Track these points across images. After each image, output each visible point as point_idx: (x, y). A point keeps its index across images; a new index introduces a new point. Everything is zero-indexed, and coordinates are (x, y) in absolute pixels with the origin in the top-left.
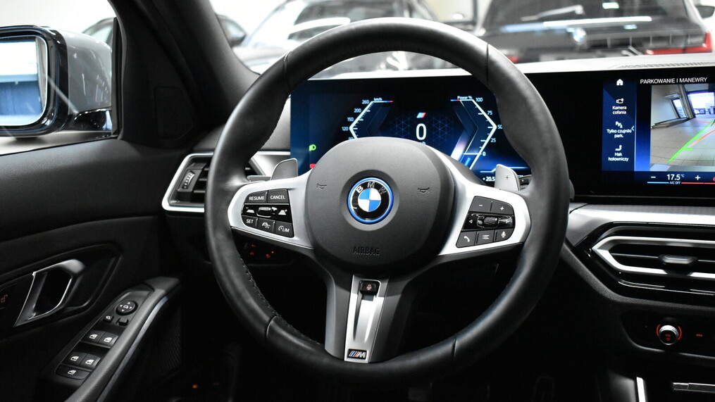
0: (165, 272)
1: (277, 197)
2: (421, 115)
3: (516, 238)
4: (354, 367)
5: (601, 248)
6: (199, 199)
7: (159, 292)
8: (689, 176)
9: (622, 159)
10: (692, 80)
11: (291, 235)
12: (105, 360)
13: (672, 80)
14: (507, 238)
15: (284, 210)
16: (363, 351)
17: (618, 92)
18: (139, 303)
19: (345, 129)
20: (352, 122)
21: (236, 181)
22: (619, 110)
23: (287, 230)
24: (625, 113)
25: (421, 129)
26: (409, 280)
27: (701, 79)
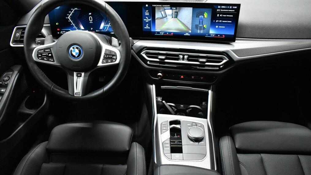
0: (17, 64)
1: (47, 50)
2: (90, 14)
3: (117, 62)
4: (77, 97)
5: (143, 54)
6: (21, 42)
7: (16, 72)
8: (165, 33)
9: (148, 28)
10: (166, 6)
11: (54, 61)
12: (4, 97)
13: (161, 6)
14: (115, 62)
15: (50, 54)
16: (79, 93)
17: (146, 9)
18: (10, 77)
19: (67, 18)
20: (69, 16)
21: (34, 46)
22: (147, 14)
23: (52, 60)
24: (148, 14)
25: (91, 18)
26: (89, 73)
27: (169, 6)
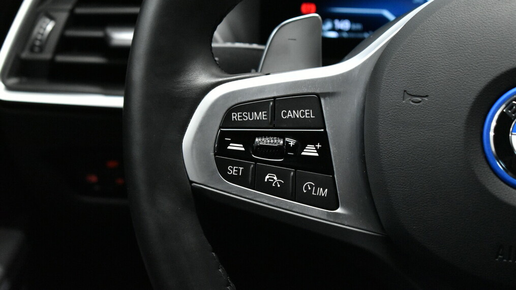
1: (296, 114)
11: (331, 203)
15: (315, 144)
23: (323, 192)
